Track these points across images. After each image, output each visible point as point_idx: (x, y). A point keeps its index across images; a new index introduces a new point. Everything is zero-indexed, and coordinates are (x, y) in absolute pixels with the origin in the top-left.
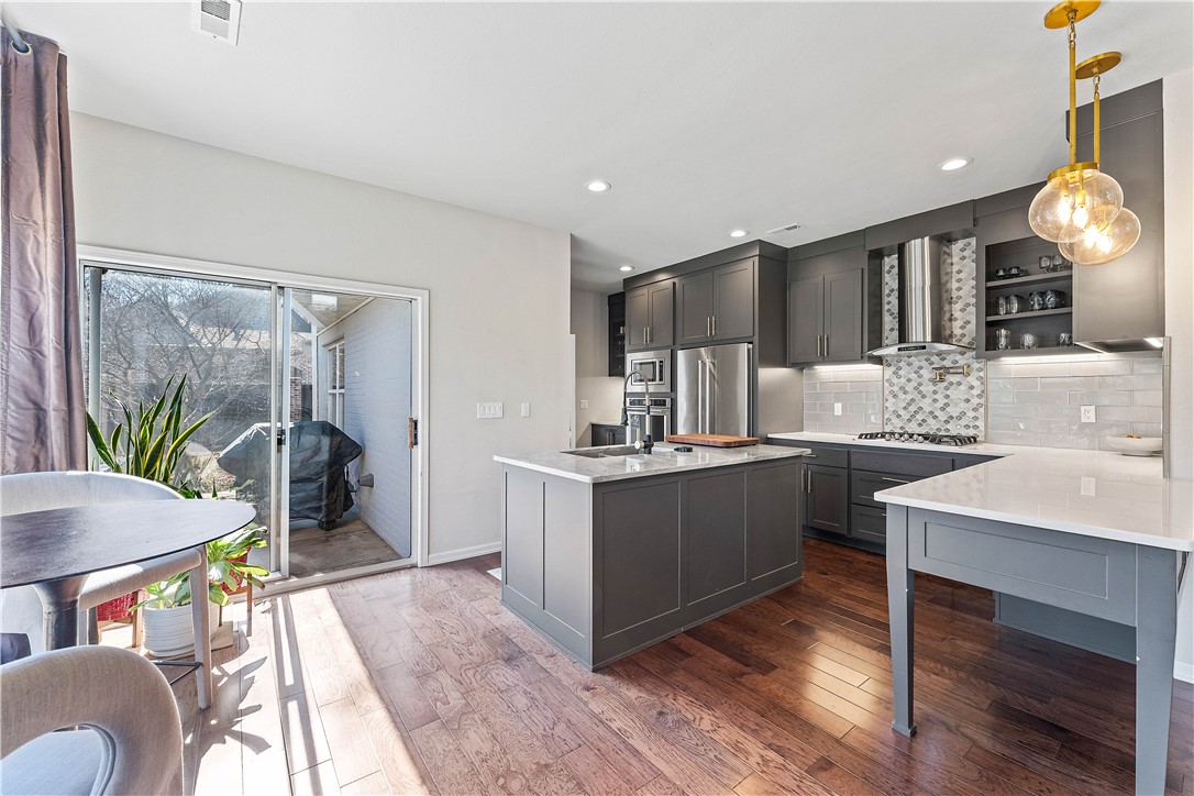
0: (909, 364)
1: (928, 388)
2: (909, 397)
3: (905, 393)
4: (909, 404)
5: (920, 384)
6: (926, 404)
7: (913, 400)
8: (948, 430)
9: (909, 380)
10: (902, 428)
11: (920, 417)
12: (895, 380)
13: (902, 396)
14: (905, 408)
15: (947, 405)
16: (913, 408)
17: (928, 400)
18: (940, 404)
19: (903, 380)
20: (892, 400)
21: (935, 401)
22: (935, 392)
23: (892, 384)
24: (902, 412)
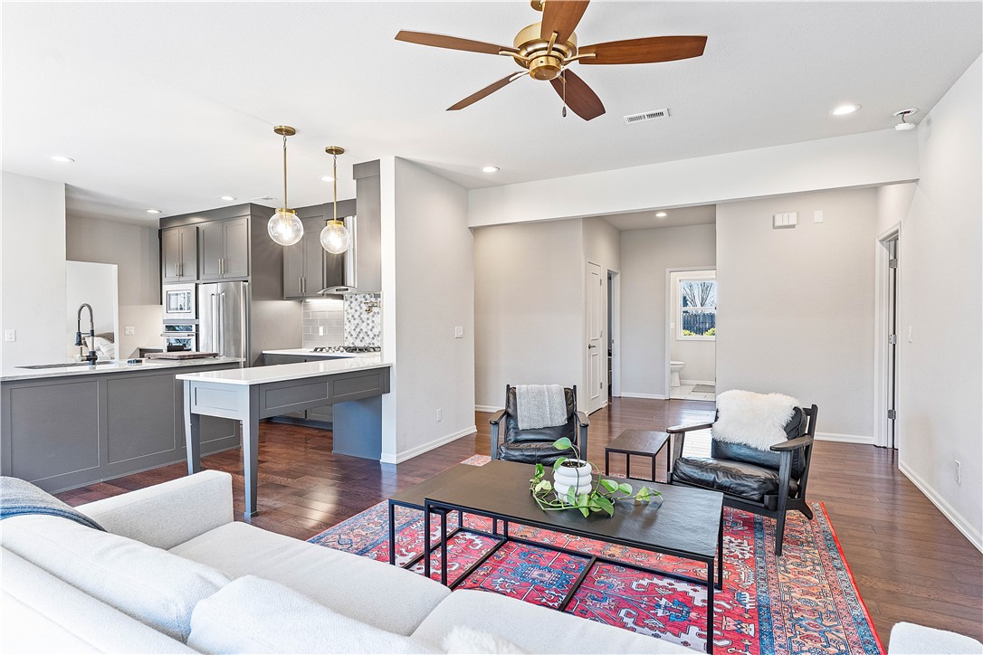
0: (356, 300)
1: (365, 316)
2: (356, 322)
3: (355, 319)
4: (356, 327)
5: (361, 313)
6: (363, 326)
7: (358, 324)
8: (373, 344)
9: (356, 311)
10: (353, 343)
11: (361, 335)
12: (350, 311)
13: (352, 321)
14: (354, 330)
15: (373, 327)
16: (358, 330)
17: (365, 324)
18: (370, 327)
19: (353, 310)
20: (348, 324)
21: (368, 324)
22: (368, 319)
23: (348, 314)
24: (353, 332)
